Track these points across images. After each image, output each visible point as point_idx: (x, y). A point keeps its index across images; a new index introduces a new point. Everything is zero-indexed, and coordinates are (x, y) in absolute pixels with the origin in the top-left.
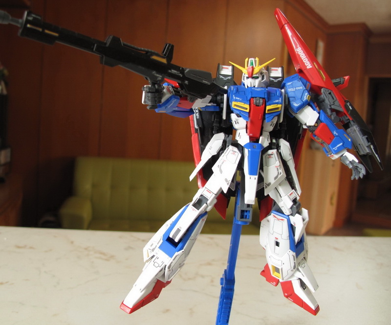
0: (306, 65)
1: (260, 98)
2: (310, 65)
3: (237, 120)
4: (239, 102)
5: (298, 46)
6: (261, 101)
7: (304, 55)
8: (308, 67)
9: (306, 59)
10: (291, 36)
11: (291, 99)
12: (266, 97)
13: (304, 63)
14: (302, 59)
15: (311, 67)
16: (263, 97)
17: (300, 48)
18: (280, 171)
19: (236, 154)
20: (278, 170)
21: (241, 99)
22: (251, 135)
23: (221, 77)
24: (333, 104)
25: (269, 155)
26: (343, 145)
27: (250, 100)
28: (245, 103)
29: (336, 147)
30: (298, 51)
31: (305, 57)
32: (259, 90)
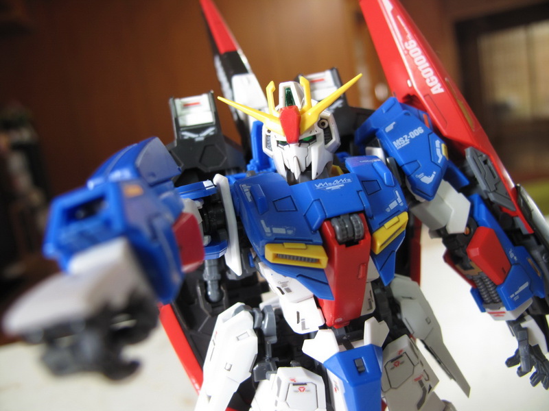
0: (430, 85)
1: (351, 214)
2: (439, 85)
4: (287, 245)
5: (409, 36)
7: (424, 61)
8: (434, 91)
9: (429, 69)
10: (393, 12)
11: (407, 169)
13: (425, 80)
14: (420, 68)
15: (442, 90)
17: (413, 41)
18: (427, 385)
19: (310, 387)
20: (421, 384)
21: (290, 232)
22: (340, 320)
23: (187, 135)
24: (494, 191)
25: (392, 361)
26: (530, 287)
27: (320, 229)
28: (308, 242)
29: (516, 293)
30: (408, 48)
31: (427, 65)
32: (337, 187)
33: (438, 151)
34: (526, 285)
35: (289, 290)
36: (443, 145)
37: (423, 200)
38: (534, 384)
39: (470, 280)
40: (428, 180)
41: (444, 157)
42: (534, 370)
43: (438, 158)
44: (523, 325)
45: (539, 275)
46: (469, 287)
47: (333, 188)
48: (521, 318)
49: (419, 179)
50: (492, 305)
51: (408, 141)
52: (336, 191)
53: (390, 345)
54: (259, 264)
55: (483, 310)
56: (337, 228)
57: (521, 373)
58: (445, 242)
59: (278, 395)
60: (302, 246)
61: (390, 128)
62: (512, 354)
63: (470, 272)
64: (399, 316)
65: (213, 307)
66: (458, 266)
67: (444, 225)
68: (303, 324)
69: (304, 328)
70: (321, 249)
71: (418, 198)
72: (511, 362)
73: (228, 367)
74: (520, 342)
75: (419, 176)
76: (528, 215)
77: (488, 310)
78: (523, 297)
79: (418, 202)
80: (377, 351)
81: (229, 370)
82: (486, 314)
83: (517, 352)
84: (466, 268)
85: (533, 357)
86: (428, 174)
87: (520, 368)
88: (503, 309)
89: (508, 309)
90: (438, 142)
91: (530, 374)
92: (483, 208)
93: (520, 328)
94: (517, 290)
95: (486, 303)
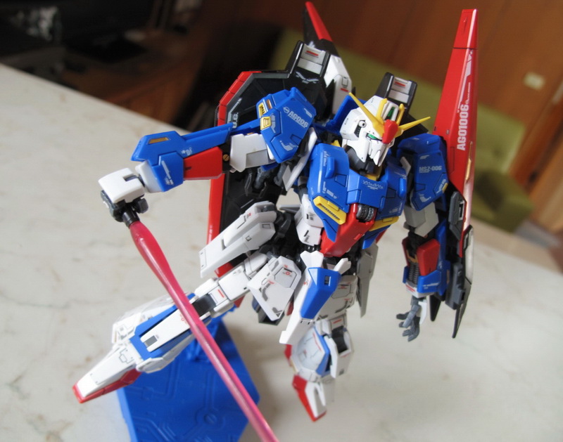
0: (459, 141)
2: (464, 145)
3: (312, 215)
4: (329, 203)
5: (467, 101)
6: (371, 212)
7: (466, 124)
8: (459, 147)
9: (465, 131)
10: (468, 77)
11: (417, 187)
12: (381, 206)
13: (458, 136)
14: (460, 127)
15: (463, 149)
16: (377, 206)
17: (467, 106)
18: (348, 304)
19: (293, 274)
20: (346, 302)
21: (335, 197)
22: (329, 253)
23: (299, 75)
24: (455, 226)
25: (342, 285)
26: (437, 287)
27: (351, 205)
28: (340, 208)
29: (428, 285)
30: (462, 109)
31: (466, 127)
32: (374, 188)
33: (441, 186)
34: (436, 284)
35: (312, 219)
36: (446, 184)
37: (413, 207)
38: (404, 335)
39: (409, 262)
40: (424, 199)
41: (442, 191)
42: (409, 328)
43: (438, 190)
44: (420, 303)
45: (448, 282)
46: (405, 264)
47: (372, 188)
48: (422, 299)
49: (419, 197)
50: (411, 283)
51: (428, 171)
52: (372, 190)
53: (345, 276)
54: (304, 195)
55: (404, 281)
56: (360, 209)
57: (401, 325)
58: (410, 234)
59: (272, 270)
60: (337, 208)
61: (423, 157)
62: (403, 312)
63: (412, 259)
64: (357, 260)
65: (253, 192)
66: (407, 251)
67: (415, 226)
68: (307, 239)
69: (306, 240)
70: (344, 215)
71: (412, 204)
72: (400, 317)
73: (248, 238)
74: (412, 310)
75: (420, 195)
76: (465, 247)
77: (407, 284)
78: (430, 289)
79: (410, 206)
80: (339, 276)
81: (248, 240)
82: (404, 285)
83: (407, 313)
84: (411, 255)
85: (413, 322)
86: (426, 197)
87: (402, 323)
88: (415, 289)
89: (418, 291)
90: (444, 180)
91: (405, 329)
92: (443, 230)
93: (417, 304)
94: (429, 283)
95: (408, 279)
